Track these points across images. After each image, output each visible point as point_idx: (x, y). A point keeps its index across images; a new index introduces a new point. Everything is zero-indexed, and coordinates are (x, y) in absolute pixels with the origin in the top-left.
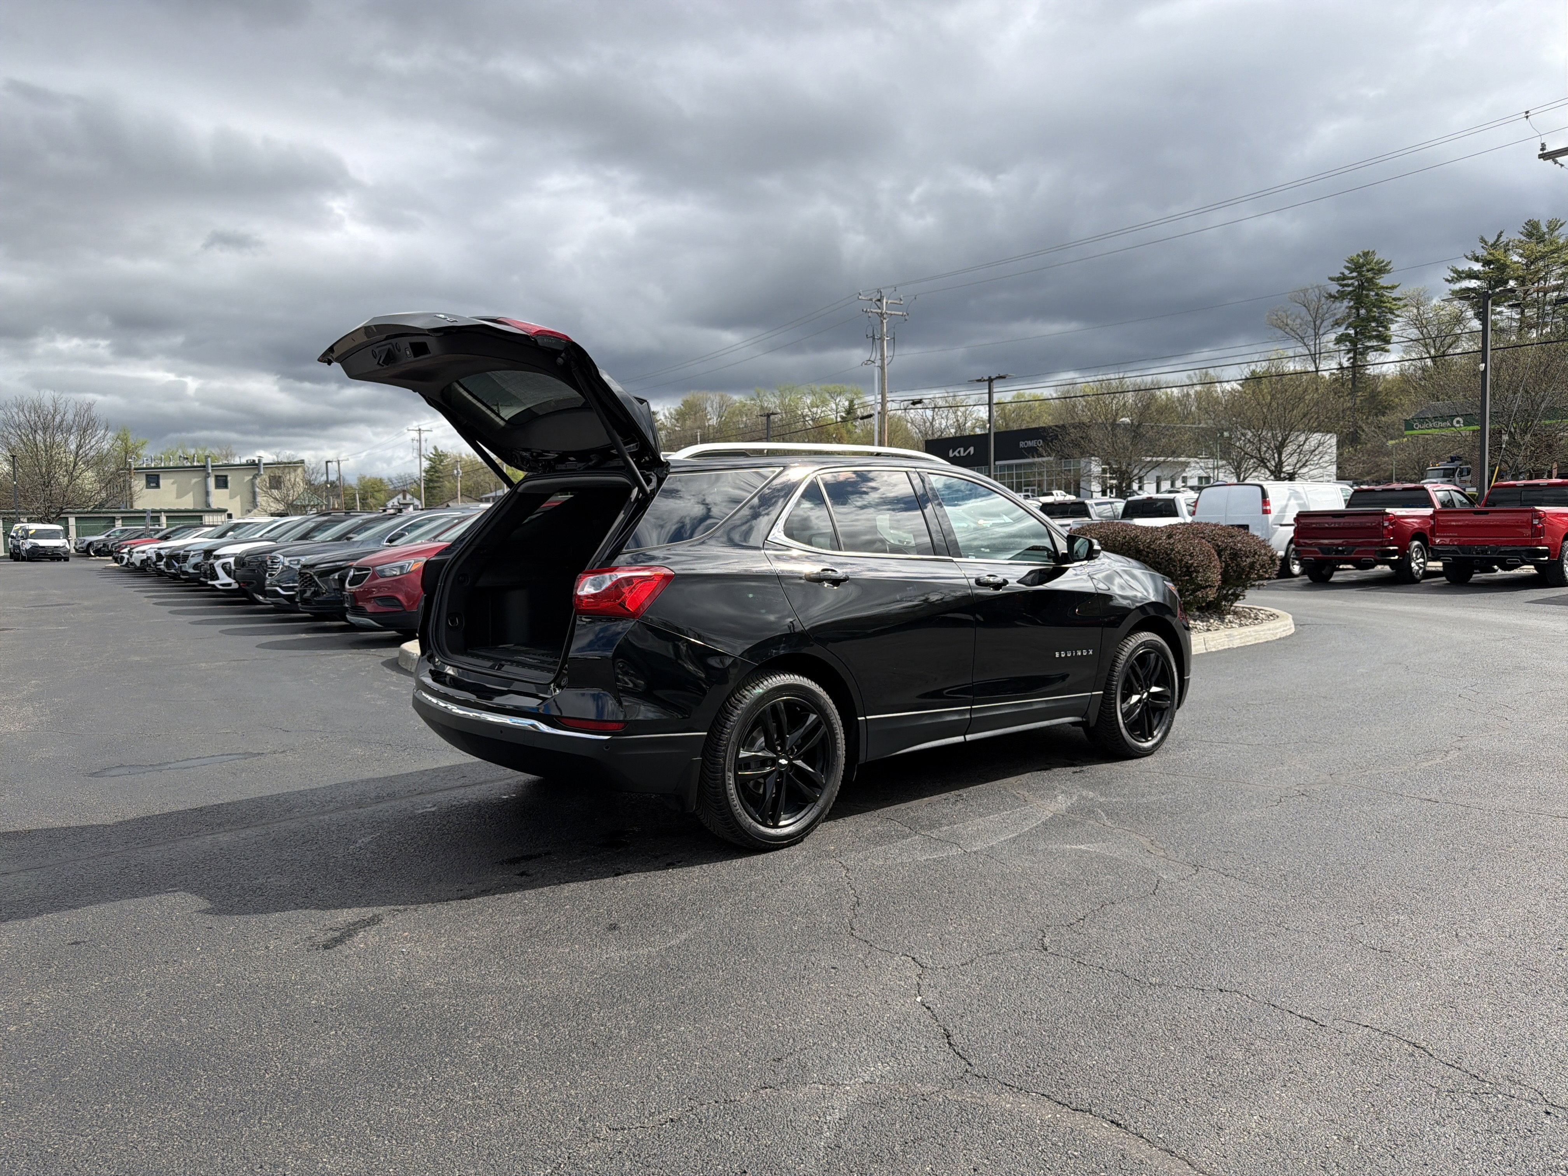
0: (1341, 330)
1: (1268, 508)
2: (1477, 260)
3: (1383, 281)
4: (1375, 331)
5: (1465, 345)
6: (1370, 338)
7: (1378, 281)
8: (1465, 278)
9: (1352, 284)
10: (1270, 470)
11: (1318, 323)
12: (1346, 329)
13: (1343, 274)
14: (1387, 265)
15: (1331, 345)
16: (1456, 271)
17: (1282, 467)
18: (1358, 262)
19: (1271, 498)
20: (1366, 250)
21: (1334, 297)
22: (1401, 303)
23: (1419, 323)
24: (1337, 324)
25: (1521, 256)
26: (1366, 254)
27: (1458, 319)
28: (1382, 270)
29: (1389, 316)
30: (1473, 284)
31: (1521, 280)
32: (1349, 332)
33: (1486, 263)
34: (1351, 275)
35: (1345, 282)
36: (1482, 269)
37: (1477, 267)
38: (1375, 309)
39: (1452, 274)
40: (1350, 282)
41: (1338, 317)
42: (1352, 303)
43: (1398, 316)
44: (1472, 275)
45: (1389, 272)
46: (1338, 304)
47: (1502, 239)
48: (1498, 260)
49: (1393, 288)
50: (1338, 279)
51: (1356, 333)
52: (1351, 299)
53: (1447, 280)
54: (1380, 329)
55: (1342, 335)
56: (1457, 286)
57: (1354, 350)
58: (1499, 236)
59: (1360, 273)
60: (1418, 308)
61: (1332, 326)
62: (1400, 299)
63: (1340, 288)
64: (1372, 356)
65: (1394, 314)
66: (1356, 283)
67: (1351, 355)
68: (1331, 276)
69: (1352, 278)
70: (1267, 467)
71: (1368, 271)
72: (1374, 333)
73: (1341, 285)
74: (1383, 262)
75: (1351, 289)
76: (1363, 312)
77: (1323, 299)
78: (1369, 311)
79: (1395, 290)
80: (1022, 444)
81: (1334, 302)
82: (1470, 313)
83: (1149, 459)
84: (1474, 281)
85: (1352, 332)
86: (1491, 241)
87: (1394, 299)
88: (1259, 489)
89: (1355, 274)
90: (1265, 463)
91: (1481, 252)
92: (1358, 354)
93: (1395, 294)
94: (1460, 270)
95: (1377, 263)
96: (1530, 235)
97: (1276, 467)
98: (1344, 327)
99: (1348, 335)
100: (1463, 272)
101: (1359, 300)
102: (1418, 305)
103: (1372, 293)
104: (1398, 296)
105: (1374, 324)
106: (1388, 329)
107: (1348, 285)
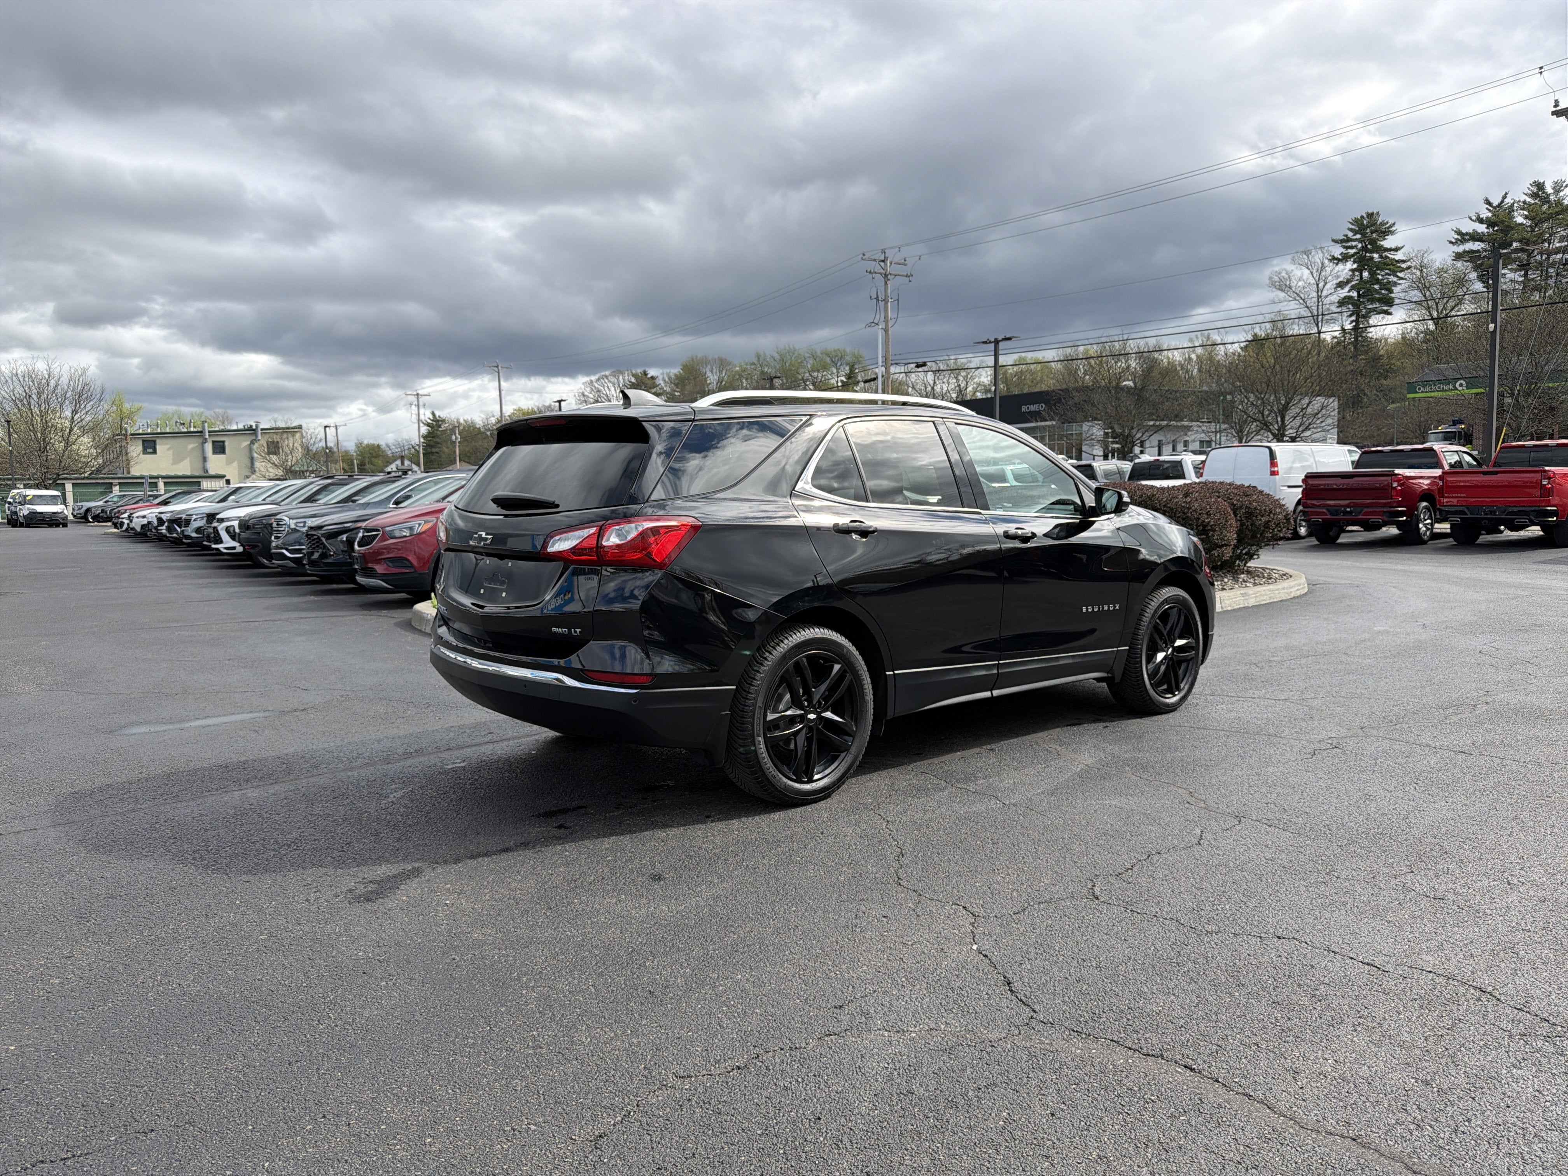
0: (1344, 292)
1: (1276, 469)
2: (1481, 221)
3: (1387, 242)
4: (1378, 293)
5: (1468, 307)
6: (1373, 301)
7: (1382, 243)
8: (1468, 240)
9: (1356, 246)
10: (1273, 434)
11: (1321, 285)
12: (1349, 291)
13: (1346, 236)
14: (1391, 227)
15: (1334, 308)
16: (1459, 233)
17: (1284, 430)
18: (1362, 224)
19: (1279, 459)
20: (1370, 211)
21: (1337, 259)
22: (1404, 266)
23: (1422, 285)
24: (1341, 285)
25: (1526, 217)
26: (1370, 215)
27: (1461, 281)
28: (1386, 231)
29: (1393, 279)
30: (1477, 246)
31: (1525, 241)
32: (1351, 294)
33: (1490, 223)
34: (1354, 237)
35: (1349, 244)
36: (1486, 231)
37: (1482, 228)
38: (1379, 271)
39: (1456, 236)
40: (1354, 244)
41: (1341, 279)
42: (1355, 266)
43: (1402, 278)
44: (1474, 237)
45: (1392, 233)
46: (1341, 266)
47: (1507, 201)
48: (1503, 222)
49: (1397, 249)
50: (1342, 241)
51: (1359, 296)
52: (1354, 262)
53: (1451, 242)
54: (1383, 292)
55: (1345, 297)
56: (1460, 249)
57: (1356, 313)
58: (1504, 197)
59: (1364, 235)
60: (1421, 271)
61: (1335, 288)
62: (1404, 261)
63: (1344, 250)
64: (1374, 320)
65: (1398, 277)
66: (1360, 246)
67: (1354, 318)
68: (1334, 238)
69: (1356, 240)
70: (1270, 431)
71: (1372, 233)
72: (1377, 296)
73: (1344, 247)
74: (1387, 223)
75: (1354, 251)
76: (1366, 274)
77: (1326, 261)
78: (1372, 274)
79: (1399, 252)
80: (1024, 409)
81: (1337, 264)
82: (1473, 275)
83: (1152, 423)
84: (1477, 243)
85: (1354, 294)
86: (1495, 203)
87: (1398, 261)
88: (1267, 450)
89: (1358, 236)
90: (1267, 426)
91: (1486, 214)
92: (1360, 317)
93: (1399, 256)
94: (1464, 232)
95: (1382, 224)
96: (1534, 195)
97: (1279, 430)
98: (1347, 289)
99: (1350, 298)
100: (1467, 234)
101: (1363, 262)
102: (1421, 267)
103: (1376, 256)
104: (1404, 258)
105: (1377, 287)
106: (1391, 292)
107: (1351, 247)
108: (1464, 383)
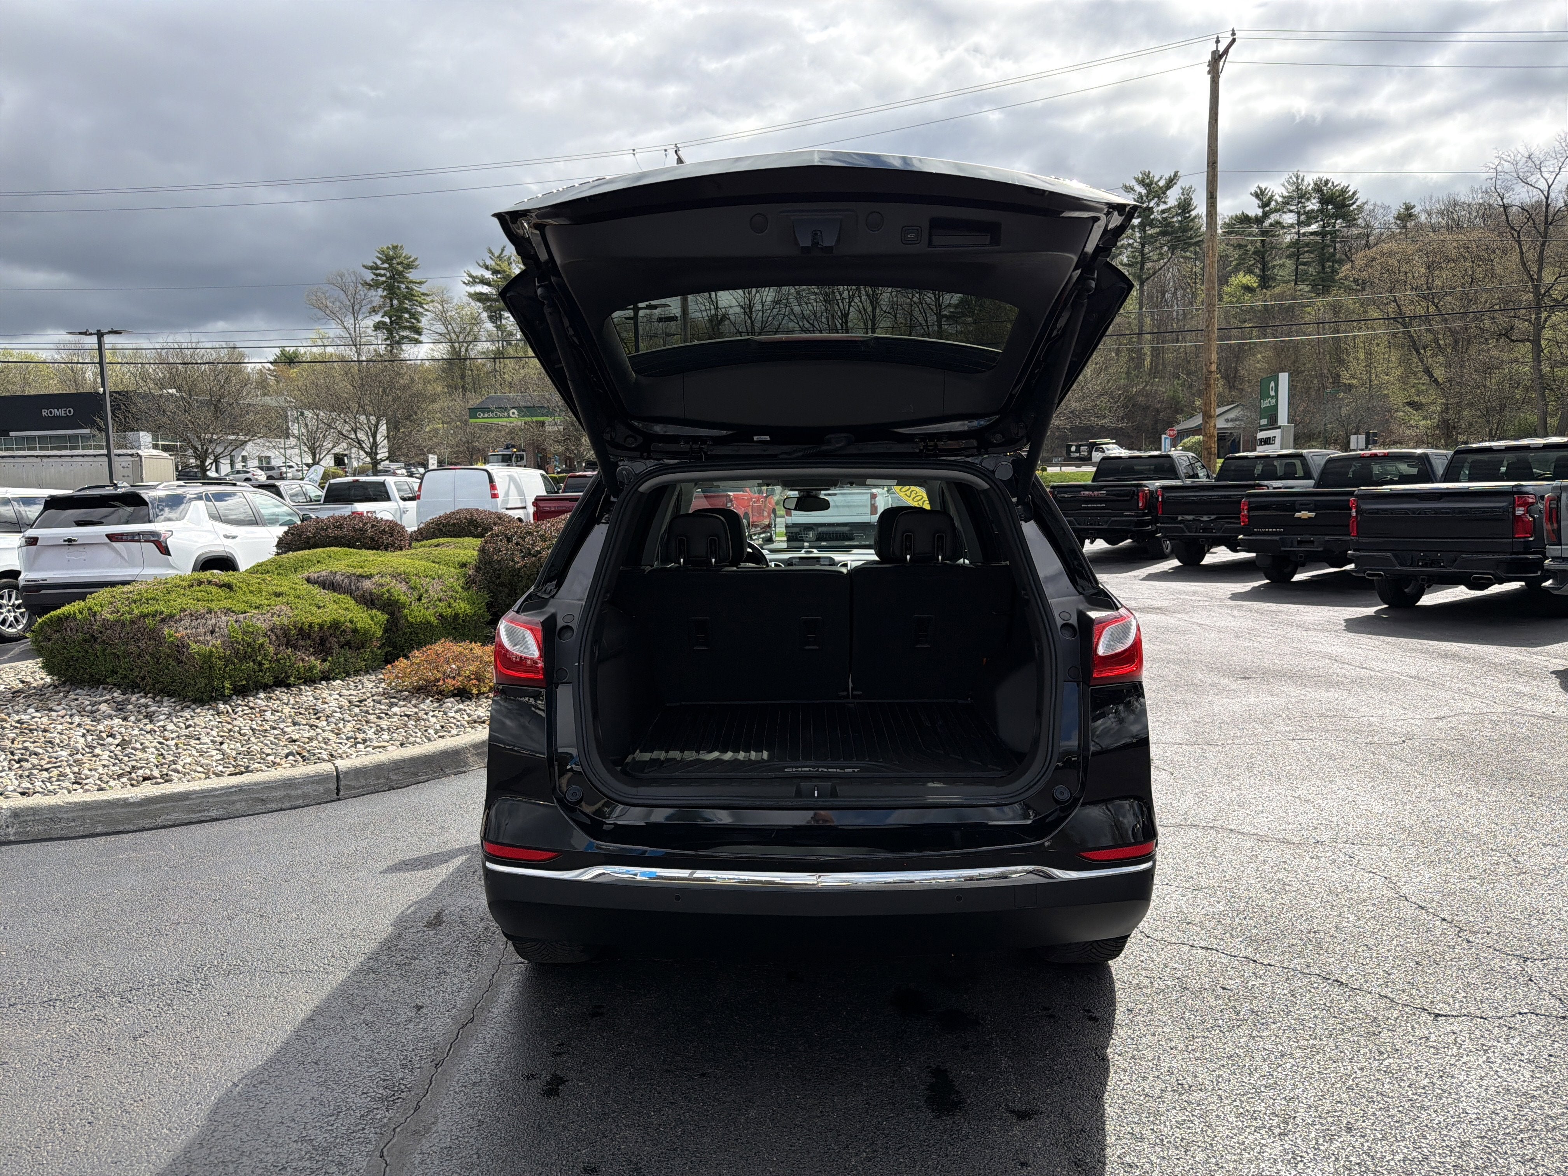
0: (378, 318)
2: (487, 268)
3: (412, 275)
4: (408, 322)
5: (484, 346)
6: (405, 328)
7: (407, 275)
8: (478, 283)
9: (384, 275)
11: (356, 308)
12: (383, 317)
13: (375, 263)
14: (414, 261)
15: (370, 331)
16: (470, 276)
18: (388, 254)
20: (395, 244)
21: (369, 285)
22: (429, 299)
23: (443, 317)
24: (374, 311)
26: (395, 248)
27: (476, 320)
28: (409, 266)
29: (420, 309)
30: (485, 289)
32: (383, 319)
33: (495, 272)
34: (383, 266)
35: (378, 272)
36: (491, 276)
37: (488, 275)
38: (407, 302)
39: (468, 278)
40: (382, 272)
41: (374, 304)
42: (385, 293)
43: (427, 310)
44: (484, 282)
45: (416, 267)
46: (372, 292)
47: (505, 253)
48: (504, 271)
49: (421, 283)
50: (371, 268)
51: (391, 322)
52: (384, 289)
53: (464, 283)
54: (413, 321)
55: (380, 322)
56: (472, 290)
57: (390, 337)
58: (503, 250)
59: (391, 265)
60: (442, 306)
61: (370, 312)
62: (427, 295)
63: (374, 277)
64: (407, 346)
65: (423, 308)
66: (388, 274)
67: (388, 342)
68: (365, 264)
69: (385, 269)
71: (398, 264)
72: (408, 324)
73: (375, 274)
74: (410, 257)
75: (384, 279)
76: (395, 302)
77: (360, 285)
78: (401, 303)
79: (423, 286)
80: (45, 413)
81: (369, 289)
82: (484, 315)
84: (486, 287)
85: (387, 320)
86: (497, 254)
87: (423, 294)
89: (386, 265)
91: (489, 262)
92: (394, 343)
93: (423, 289)
94: (474, 275)
95: (406, 258)
98: (381, 314)
99: (384, 323)
100: (477, 277)
101: (391, 291)
102: (442, 302)
103: (403, 286)
104: (426, 292)
105: (407, 316)
106: (419, 321)
107: (381, 275)
108: (516, 413)
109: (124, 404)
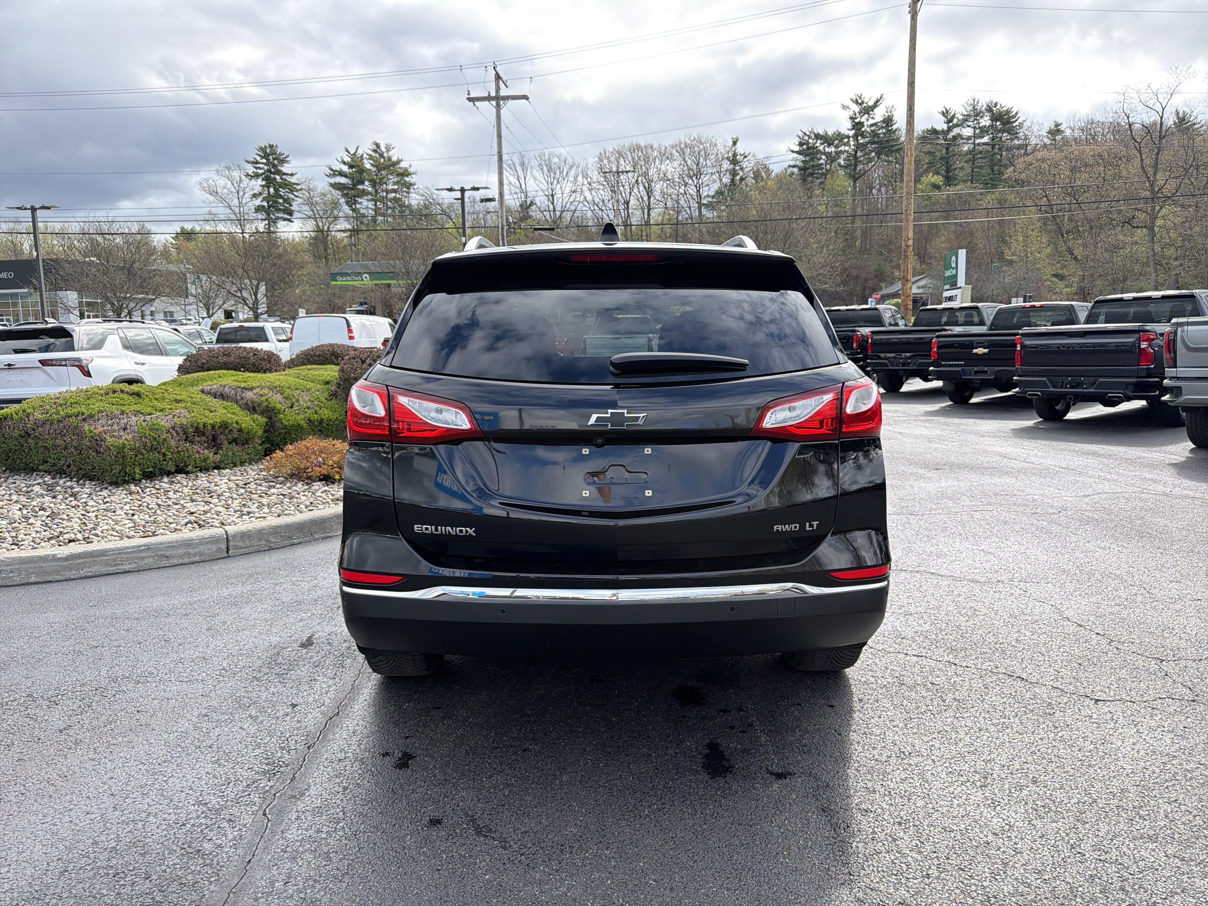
0: (258, 202)
1: (352, 335)
2: (344, 163)
3: (286, 168)
4: (283, 206)
5: (344, 225)
6: (279, 210)
7: (282, 169)
8: (337, 175)
9: (263, 168)
10: (249, 307)
11: (241, 194)
12: (262, 201)
13: (255, 159)
14: (286, 157)
15: (252, 213)
16: (331, 169)
17: (257, 304)
18: (266, 152)
19: (353, 326)
20: (271, 144)
21: (251, 176)
22: (298, 187)
23: (310, 202)
24: (255, 196)
25: (372, 165)
26: (271, 146)
27: (335, 205)
28: (283, 161)
29: (291, 196)
30: (343, 180)
31: (374, 183)
32: (262, 204)
33: (351, 167)
34: (261, 161)
35: (258, 166)
36: (348, 170)
37: (345, 168)
38: (281, 189)
39: (330, 172)
40: (261, 166)
41: (255, 192)
42: (264, 183)
43: (297, 197)
44: (341, 174)
45: (288, 162)
46: (253, 182)
47: (358, 151)
48: (358, 166)
49: (292, 175)
50: (253, 163)
51: (269, 207)
52: (263, 180)
53: (326, 175)
54: (286, 205)
55: (259, 206)
56: (333, 181)
57: (268, 218)
58: (357, 149)
59: (268, 160)
60: (309, 193)
61: (251, 198)
62: (297, 184)
63: (255, 170)
64: (281, 225)
65: (294, 195)
66: (266, 168)
67: (267, 222)
68: (247, 159)
69: (263, 163)
70: (247, 304)
71: (274, 159)
72: (282, 207)
73: (255, 168)
74: (284, 154)
75: (262, 171)
76: (272, 190)
77: (243, 177)
78: (276, 190)
79: (294, 177)
81: (251, 179)
82: (342, 200)
84: (343, 178)
85: (265, 204)
86: (352, 153)
87: (294, 184)
88: (344, 320)
89: (264, 161)
90: (245, 301)
91: (347, 159)
92: (272, 222)
93: (293, 180)
94: (334, 169)
95: (280, 154)
96: (375, 151)
98: (260, 198)
99: (263, 207)
100: (336, 171)
101: (269, 181)
102: (309, 190)
103: (278, 177)
104: (296, 182)
105: (281, 201)
106: (291, 205)
107: (259, 168)
108: (368, 277)
109: (54, 268)
